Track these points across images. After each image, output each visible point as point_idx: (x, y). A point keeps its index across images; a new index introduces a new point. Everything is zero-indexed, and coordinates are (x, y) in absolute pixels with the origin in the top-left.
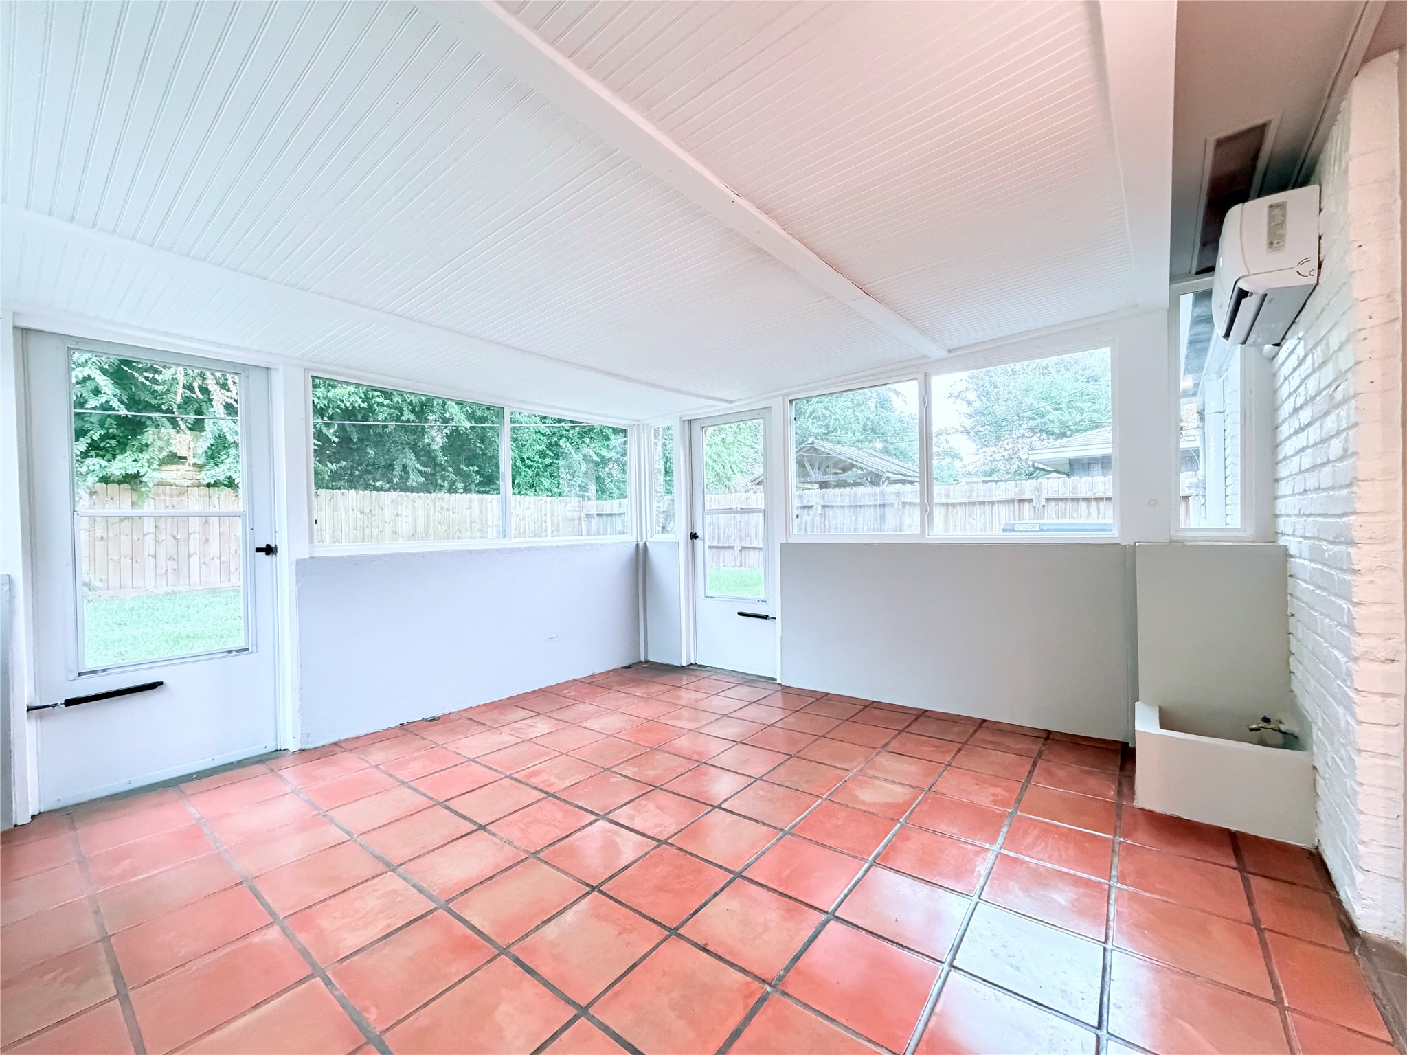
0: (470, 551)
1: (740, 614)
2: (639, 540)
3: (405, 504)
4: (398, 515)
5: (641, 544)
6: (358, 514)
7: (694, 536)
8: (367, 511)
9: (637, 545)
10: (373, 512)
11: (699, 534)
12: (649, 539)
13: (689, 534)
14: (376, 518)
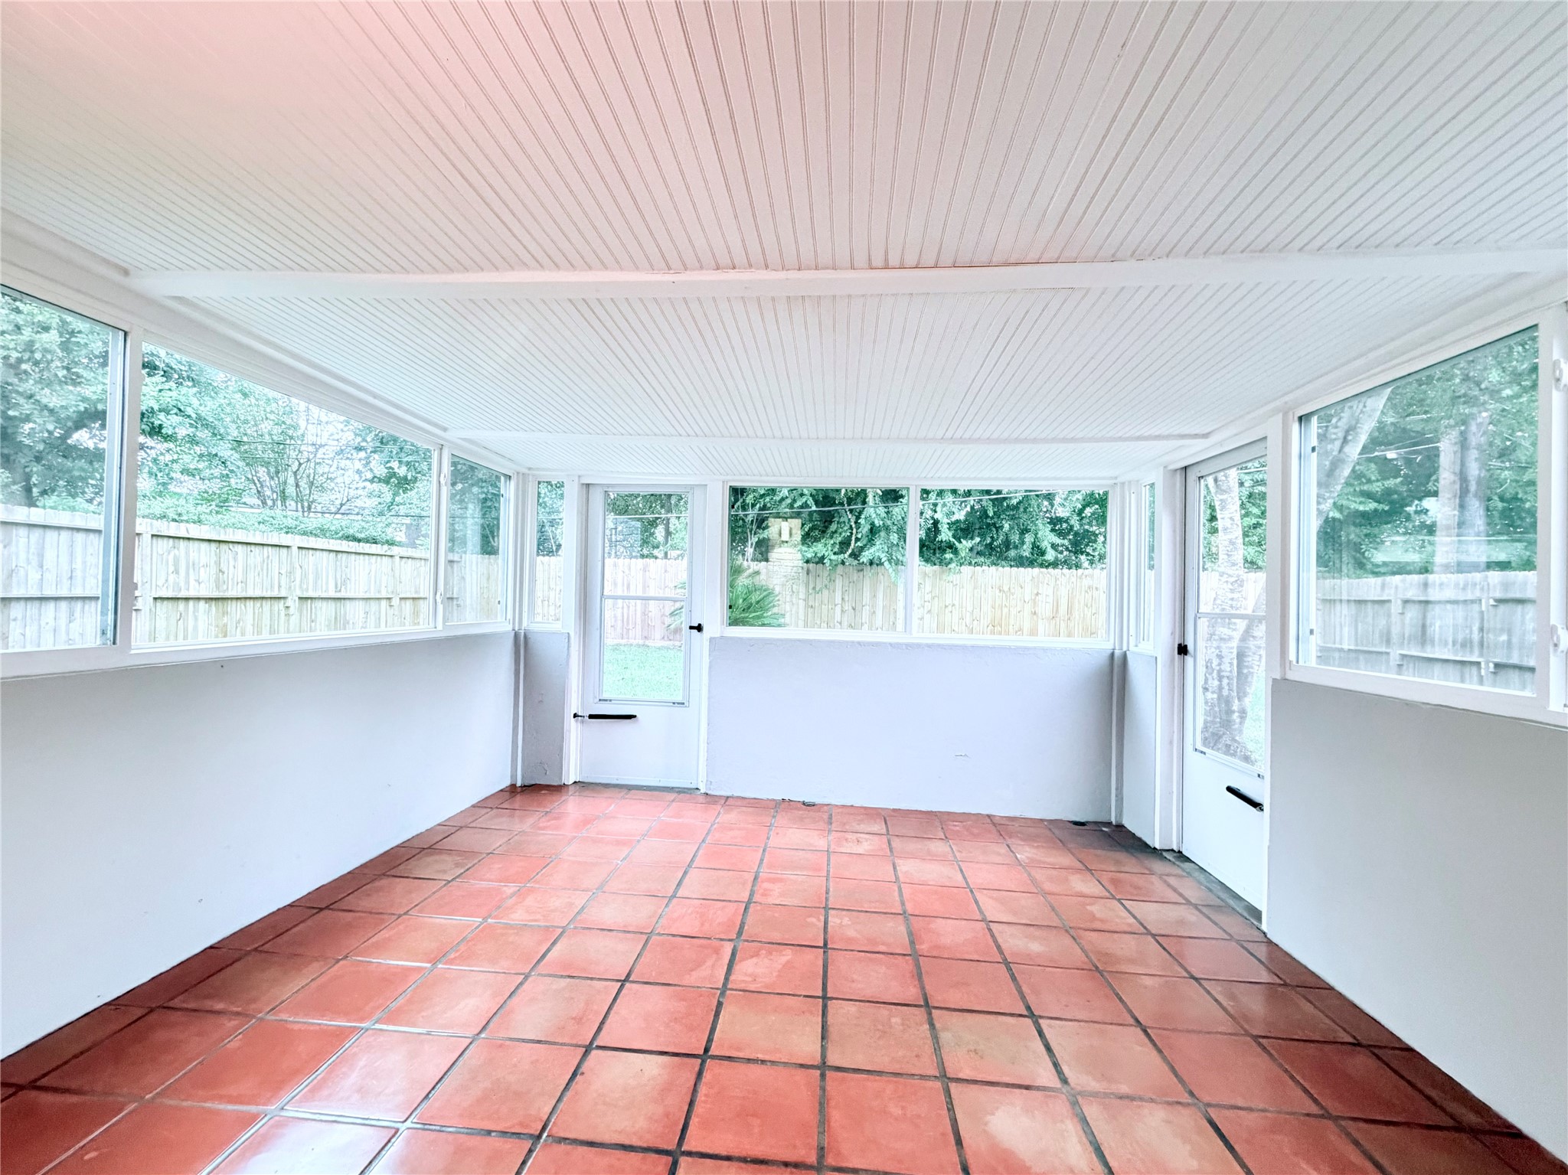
0: (859, 643)
1: (1230, 789)
2: (1117, 648)
3: (1046, 581)
4: (1037, 594)
5: (1117, 653)
6: (998, 591)
7: (1183, 650)
8: (1006, 588)
9: (1113, 654)
10: (1012, 590)
11: (1190, 648)
12: (1132, 648)
13: (1176, 646)
14: (1015, 596)
